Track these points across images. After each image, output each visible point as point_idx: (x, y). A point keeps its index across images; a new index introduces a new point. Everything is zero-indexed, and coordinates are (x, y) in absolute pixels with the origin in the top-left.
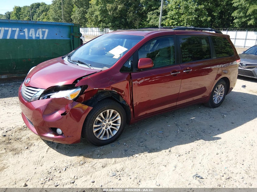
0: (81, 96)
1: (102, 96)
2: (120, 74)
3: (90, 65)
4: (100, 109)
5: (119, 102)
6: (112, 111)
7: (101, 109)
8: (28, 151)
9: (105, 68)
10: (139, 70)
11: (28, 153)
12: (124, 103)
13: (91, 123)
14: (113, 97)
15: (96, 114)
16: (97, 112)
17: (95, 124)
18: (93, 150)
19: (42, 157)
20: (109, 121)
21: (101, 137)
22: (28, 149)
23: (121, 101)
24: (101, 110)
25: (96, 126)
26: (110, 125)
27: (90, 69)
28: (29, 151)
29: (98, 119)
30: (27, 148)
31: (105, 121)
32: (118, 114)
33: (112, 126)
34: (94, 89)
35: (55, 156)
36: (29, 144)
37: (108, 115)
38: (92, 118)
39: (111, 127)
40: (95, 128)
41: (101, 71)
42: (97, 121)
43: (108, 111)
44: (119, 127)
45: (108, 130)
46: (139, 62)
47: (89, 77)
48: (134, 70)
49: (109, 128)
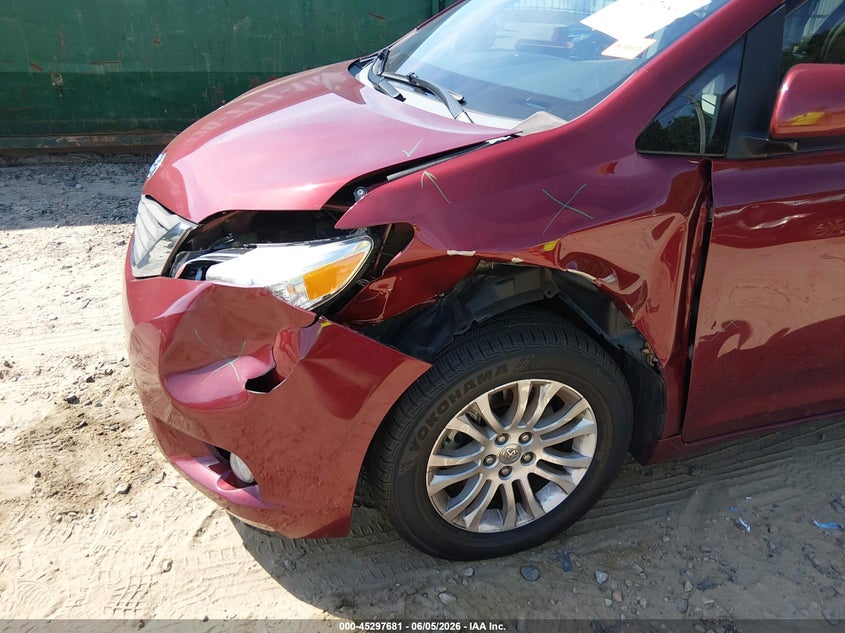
0: (374, 286)
1: (505, 291)
2: (633, 166)
3: (462, 102)
4: (474, 377)
5: (600, 341)
6: (551, 388)
7: (483, 372)
8: (121, 509)
9: (545, 122)
10: (777, 148)
11: (118, 522)
12: (632, 347)
13: (416, 447)
14: (568, 301)
15: (445, 403)
16: (452, 392)
17: (441, 452)
18: (421, 575)
19: (165, 567)
20: (525, 437)
21: (469, 519)
22: (128, 497)
23: (617, 333)
24: (481, 379)
25: (446, 461)
26: (527, 457)
27: (455, 121)
28: (127, 509)
29: (458, 424)
30: (124, 489)
31: (502, 439)
32: (585, 404)
33: (542, 464)
34: (451, 253)
35: (224, 571)
36: (143, 470)
37: (523, 406)
38: (422, 423)
39: (533, 468)
40: (441, 470)
41: (514, 136)
42: (452, 436)
43: (524, 387)
44: (577, 476)
45: (516, 485)
46: (785, 88)
47: (427, 173)
48: (740, 144)
49: (521, 473)
